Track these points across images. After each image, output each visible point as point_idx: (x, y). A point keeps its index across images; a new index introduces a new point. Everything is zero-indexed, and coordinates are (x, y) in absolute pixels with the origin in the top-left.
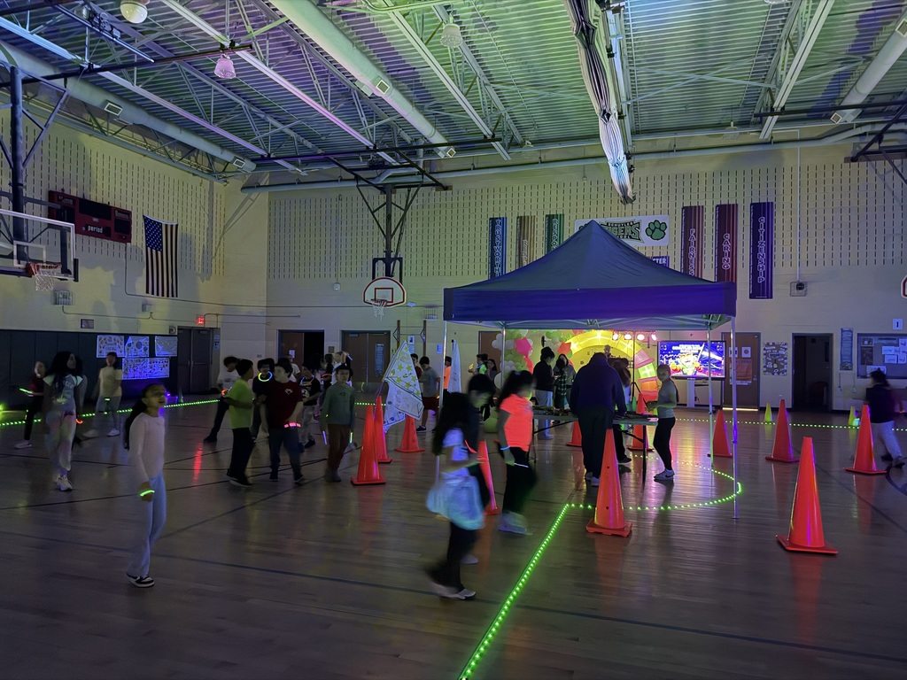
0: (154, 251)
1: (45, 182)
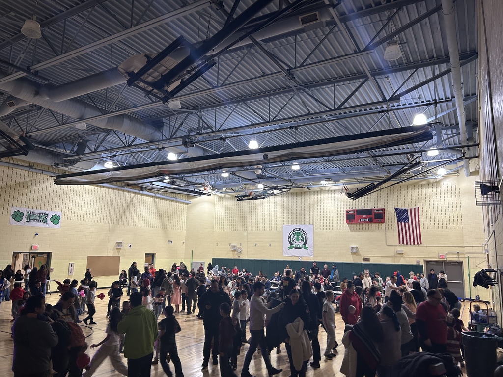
0: (403, 223)
1: (345, 207)
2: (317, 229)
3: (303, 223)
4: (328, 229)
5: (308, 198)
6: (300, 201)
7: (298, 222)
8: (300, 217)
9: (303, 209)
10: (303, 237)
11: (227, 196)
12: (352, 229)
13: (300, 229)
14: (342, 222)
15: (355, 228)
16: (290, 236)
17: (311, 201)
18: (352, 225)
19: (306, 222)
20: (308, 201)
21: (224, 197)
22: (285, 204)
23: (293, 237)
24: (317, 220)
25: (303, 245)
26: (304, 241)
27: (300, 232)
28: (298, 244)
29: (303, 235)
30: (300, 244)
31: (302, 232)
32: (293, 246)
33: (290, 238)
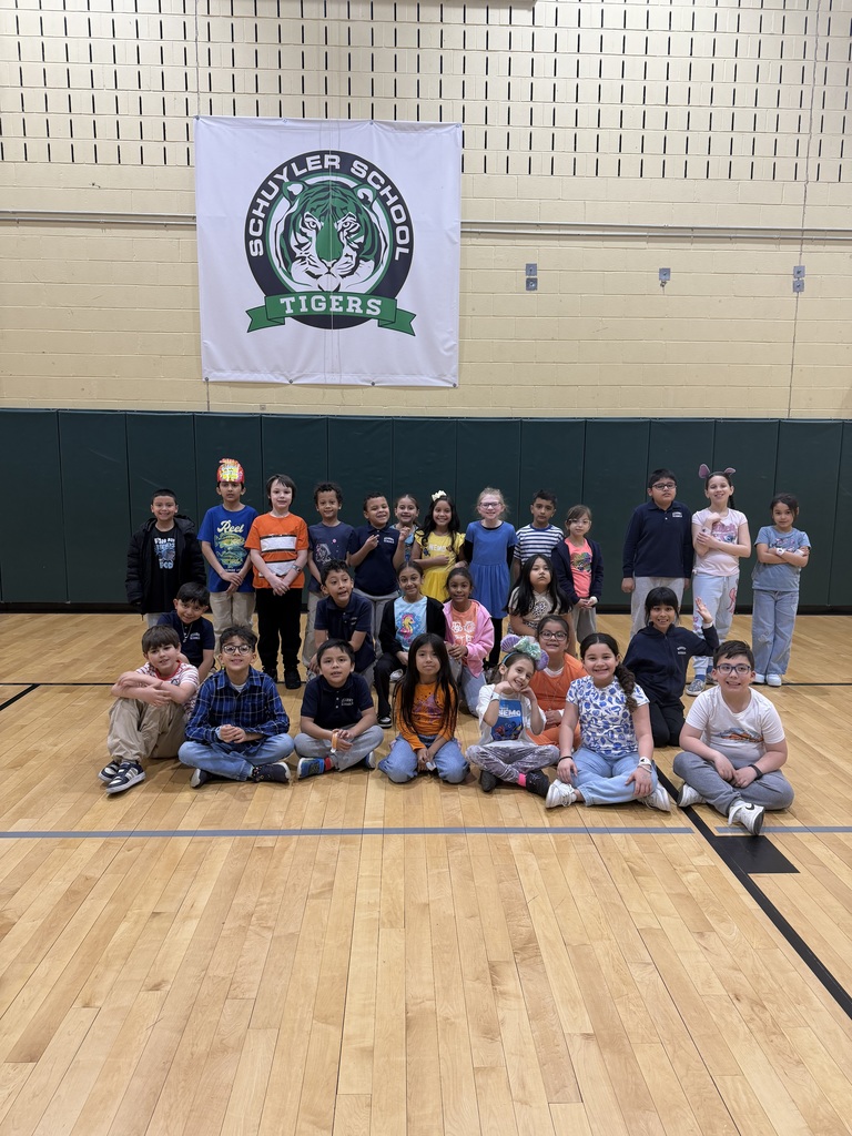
25: (376, 292)
26: (385, 257)
27: (352, 184)
28: (328, 283)
29: (376, 206)
30: (347, 285)
31: (363, 182)
32: (287, 301)
33: (264, 238)
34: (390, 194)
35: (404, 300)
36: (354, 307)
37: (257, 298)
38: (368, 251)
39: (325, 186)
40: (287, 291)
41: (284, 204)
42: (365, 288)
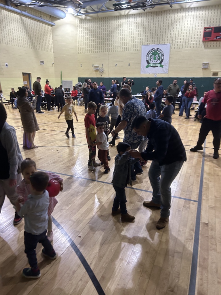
1: (203, 25)
2: (173, 48)
3: (161, 42)
4: (184, 47)
5: (168, 17)
6: (160, 21)
7: (156, 42)
8: (159, 36)
9: (162, 29)
10: (159, 56)
11: (88, 18)
12: (206, 46)
13: (157, 49)
14: (198, 40)
15: (209, 46)
16: (148, 55)
17: (170, 20)
18: (207, 43)
19: (163, 42)
20: (168, 20)
21: (85, 19)
22: (145, 24)
23: (151, 56)
24: (174, 39)
25: (159, 63)
26: (161, 59)
27: (158, 51)
28: (154, 63)
29: (160, 54)
30: (156, 63)
31: (159, 51)
32: (150, 65)
33: (148, 58)
34: (162, 52)
35: (162, 64)
36: (157, 65)
37: (147, 65)
38: (159, 59)
39: (155, 52)
40: (150, 64)
41: (150, 54)
42: (158, 63)
